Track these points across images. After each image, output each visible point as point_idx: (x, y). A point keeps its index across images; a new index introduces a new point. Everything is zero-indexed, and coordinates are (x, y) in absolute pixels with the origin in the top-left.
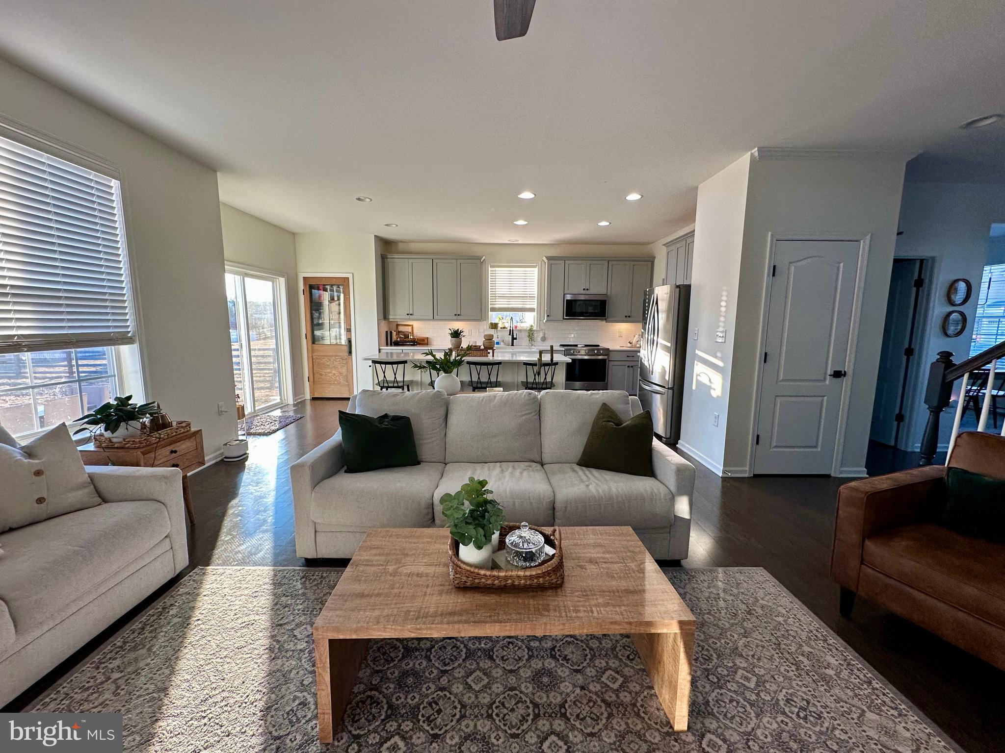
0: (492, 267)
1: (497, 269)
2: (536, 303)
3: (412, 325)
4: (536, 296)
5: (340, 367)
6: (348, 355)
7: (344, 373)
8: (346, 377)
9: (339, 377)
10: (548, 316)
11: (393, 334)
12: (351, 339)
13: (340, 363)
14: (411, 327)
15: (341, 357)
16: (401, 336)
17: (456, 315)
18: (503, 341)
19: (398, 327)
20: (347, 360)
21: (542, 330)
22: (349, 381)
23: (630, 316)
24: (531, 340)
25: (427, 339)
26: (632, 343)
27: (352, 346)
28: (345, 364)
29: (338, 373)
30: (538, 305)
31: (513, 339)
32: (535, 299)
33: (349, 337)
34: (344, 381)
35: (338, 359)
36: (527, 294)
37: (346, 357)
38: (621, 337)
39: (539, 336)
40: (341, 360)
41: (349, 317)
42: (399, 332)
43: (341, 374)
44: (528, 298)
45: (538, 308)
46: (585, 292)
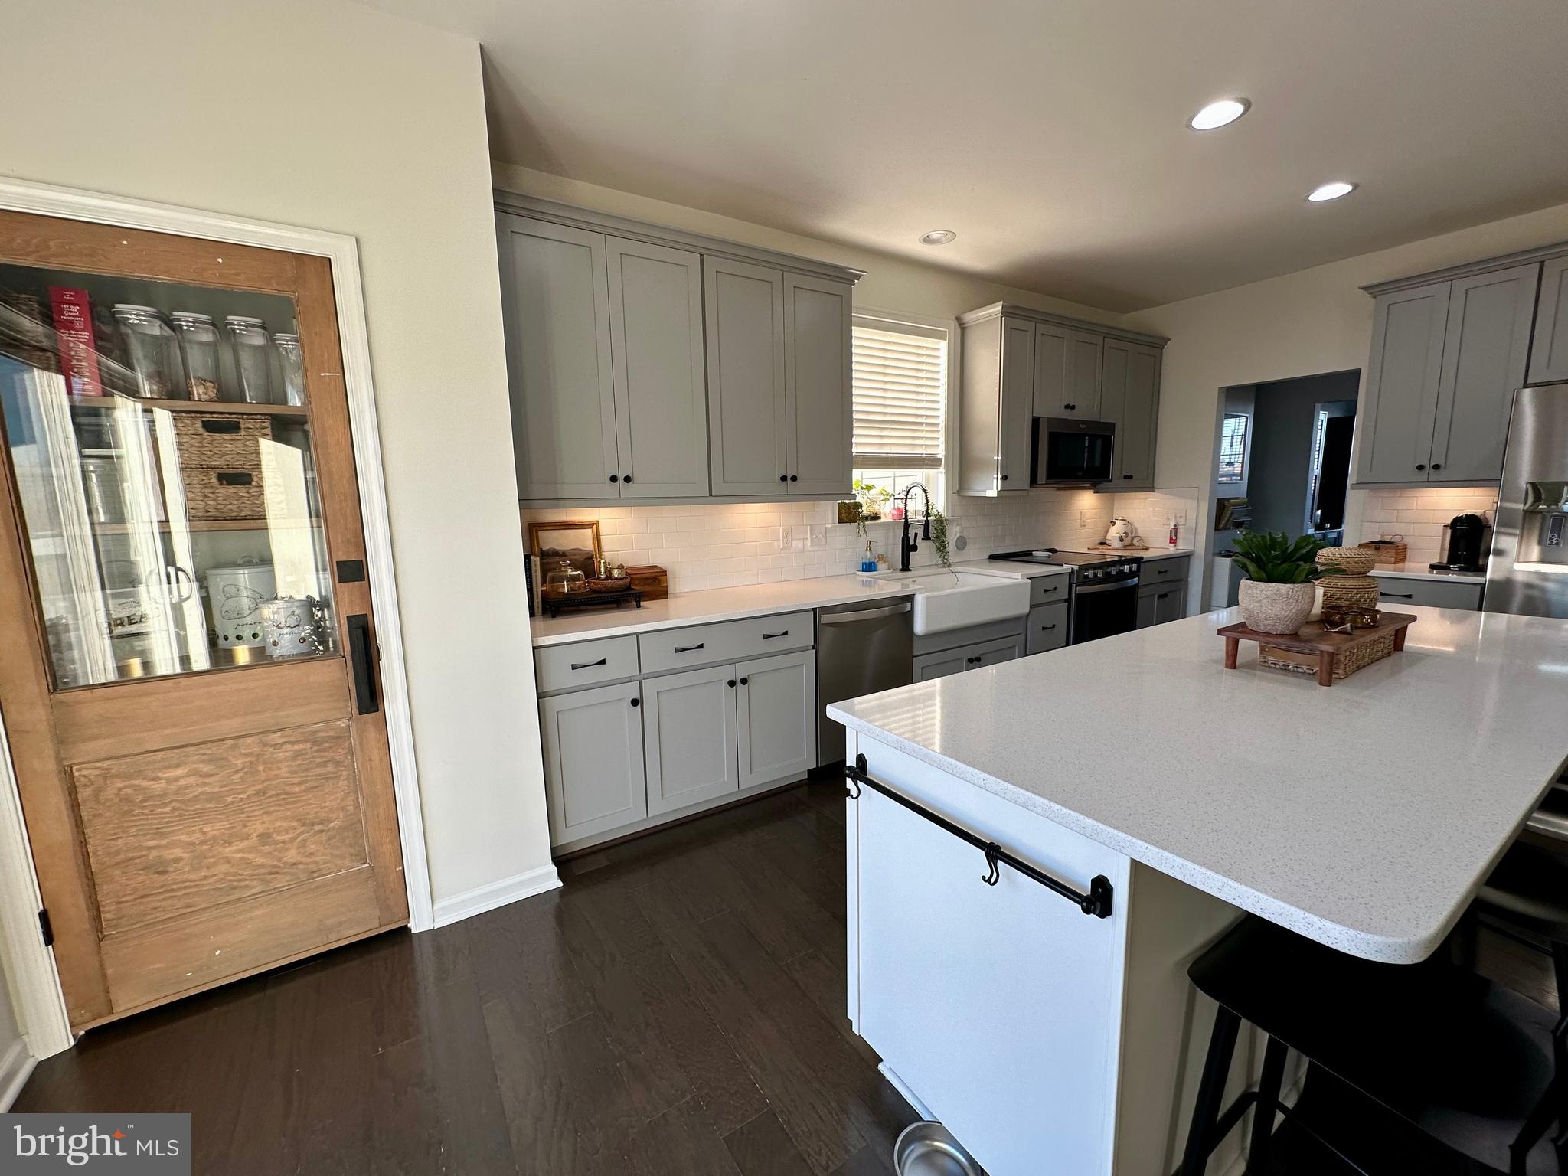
2: (942, 442)
3: (597, 524)
4: (942, 420)
5: (303, 787)
6: (356, 711)
7: (333, 816)
8: (351, 834)
9: (304, 844)
10: (1004, 478)
11: (533, 565)
12: (370, 618)
13: (299, 765)
14: (590, 530)
15: (308, 729)
16: (570, 572)
17: (784, 478)
18: (881, 558)
19: (540, 533)
20: (354, 740)
21: (957, 520)
22: (374, 850)
23: (1131, 477)
24: (942, 549)
25: (664, 573)
26: (1108, 542)
27: (379, 660)
28: (337, 763)
29: (294, 824)
30: (948, 450)
31: (908, 548)
32: (938, 431)
33: (358, 612)
34: (342, 857)
35: (289, 746)
36: (922, 416)
37: (343, 724)
38: (1084, 526)
39: (952, 535)
40: (309, 745)
41: (345, 500)
42: (544, 555)
43: (313, 824)
44: (924, 427)
45: (947, 456)
46: (1068, 415)
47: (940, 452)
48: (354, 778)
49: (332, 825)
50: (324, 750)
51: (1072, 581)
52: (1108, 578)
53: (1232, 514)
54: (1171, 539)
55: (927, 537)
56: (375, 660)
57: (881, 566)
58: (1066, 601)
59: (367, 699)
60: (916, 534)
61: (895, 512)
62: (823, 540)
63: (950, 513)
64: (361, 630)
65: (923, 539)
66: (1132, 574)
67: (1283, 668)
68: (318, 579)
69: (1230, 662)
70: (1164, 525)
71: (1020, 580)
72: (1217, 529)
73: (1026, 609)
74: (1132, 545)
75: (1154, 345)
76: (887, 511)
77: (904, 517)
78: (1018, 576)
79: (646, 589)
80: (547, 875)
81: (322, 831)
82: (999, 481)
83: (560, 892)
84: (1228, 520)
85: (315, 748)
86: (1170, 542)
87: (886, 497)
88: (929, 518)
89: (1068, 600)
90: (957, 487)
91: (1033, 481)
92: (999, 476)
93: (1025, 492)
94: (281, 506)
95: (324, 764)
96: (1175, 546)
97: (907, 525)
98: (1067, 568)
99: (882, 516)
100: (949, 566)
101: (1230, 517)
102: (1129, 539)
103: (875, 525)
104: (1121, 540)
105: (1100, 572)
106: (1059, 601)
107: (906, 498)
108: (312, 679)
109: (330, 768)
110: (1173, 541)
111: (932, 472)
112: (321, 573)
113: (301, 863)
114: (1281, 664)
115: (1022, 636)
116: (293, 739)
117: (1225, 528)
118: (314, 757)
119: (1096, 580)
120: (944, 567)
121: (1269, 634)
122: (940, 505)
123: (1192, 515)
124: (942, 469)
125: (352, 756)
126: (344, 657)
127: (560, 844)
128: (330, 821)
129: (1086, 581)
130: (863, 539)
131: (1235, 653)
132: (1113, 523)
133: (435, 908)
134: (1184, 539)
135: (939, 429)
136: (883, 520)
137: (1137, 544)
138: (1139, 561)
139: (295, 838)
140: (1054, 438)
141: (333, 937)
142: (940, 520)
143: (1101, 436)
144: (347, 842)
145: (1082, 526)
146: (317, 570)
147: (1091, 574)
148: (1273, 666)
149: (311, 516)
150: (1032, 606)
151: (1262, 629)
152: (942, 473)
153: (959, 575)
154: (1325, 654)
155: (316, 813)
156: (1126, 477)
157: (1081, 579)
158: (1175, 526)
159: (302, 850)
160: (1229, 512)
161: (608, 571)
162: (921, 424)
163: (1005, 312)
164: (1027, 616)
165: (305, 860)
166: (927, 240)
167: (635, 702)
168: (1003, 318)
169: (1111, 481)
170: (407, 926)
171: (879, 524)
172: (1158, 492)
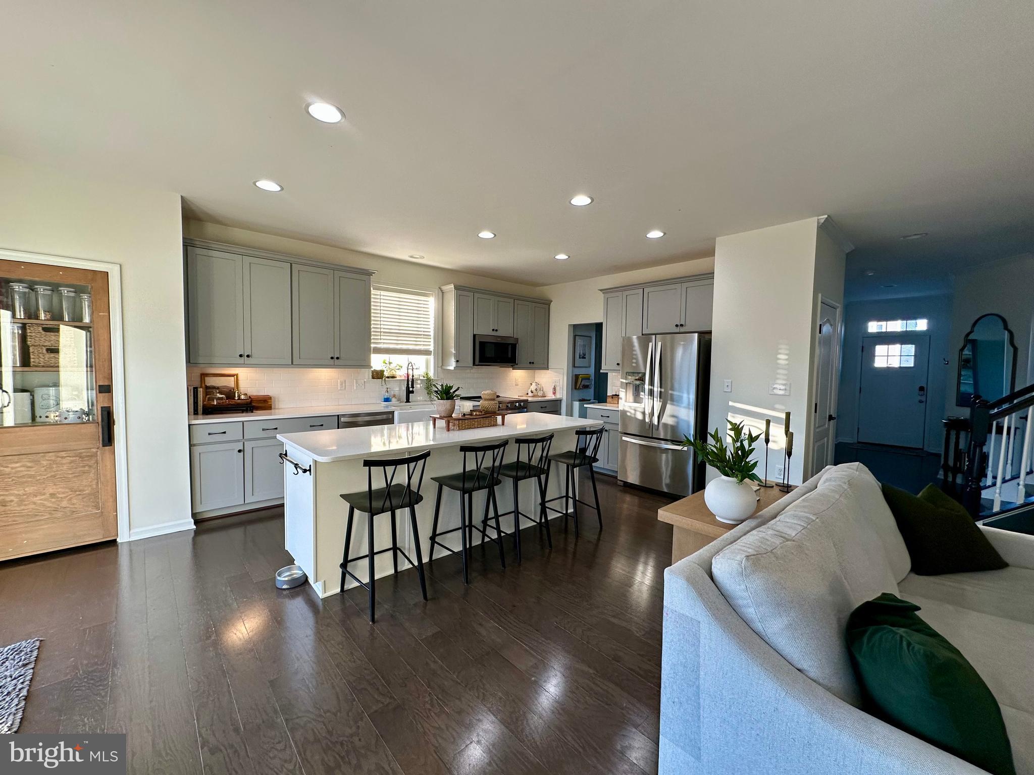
0: (376, 289)
1: (383, 293)
2: (432, 343)
3: (237, 375)
4: (432, 334)
5: (73, 475)
6: (101, 445)
7: (86, 488)
8: (93, 497)
9: (70, 499)
10: (458, 362)
11: (199, 392)
12: (111, 408)
13: (72, 466)
14: (233, 378)
15: (79, 451)
16: (219, 395)
17: (332, 358)
18: (394, 396)
19: (206, 378)
20: (99, 458)
21: (439, 380)
22: (104, 505)
23: (533, 363)
24: (429, 392)
25: (270, 398)
26: (529, 393)
27: (114, 425)
28: (90, 466)
29: (67, 490)
30: (434, 347)
31: (409, 392)
32: (430, 338)
33: (106, 405)
34: (88, 506)
35: (68, 458)
36: (421, 331)
37: (94, 450)
40: (77, 458)
41: (105, 361)
42: (207, 388)
43: (76, 491)
44: (422, 336)
45: (435, 350)
46: (494, 333)
47: (431, 348)
48: (97, 473)
49: (84, 492)
50: (85, 461)
53: (583, 382)
54: (553, 391)
56: (112, 424)
57: (394, 400)
59: (107, 439)
61: (406, 375)
62: (363, 386)
63: (436, 376)
64: (106, 412)
68: (88, 393)
70: (551, 386)
72: (575, 389)
74: (537, 395)
75: (547, 303)
76: (401, 374)
79: (260, 405)
80: (190, 523)
81: (79, 495)
82: (455, 364)
83: (195, 531)
84: (581, 385)
85: (80, 459)
87: (399, 368)
88: (425, 378)
90: (439, 365)
91: (474, 364)
92: (455, 361)
93: (471, 368)
94: (75, 362)
95: (84, 467)
99: (396, 376)
101: (581, 383)
102: (536, 393)
103: (392, 380)
104: (532, 392)
108: (82, 431)
109: (87, 468)
110: (554, 393)
111: (426, 357)
112: (89, 391)
113: (68, 507)
116: (70, 455)
117: (579, 388)
118: (80, 463)
120: (429, 401)
123: (561, 381)
124: (432, 356)
125: (97, 464)
126: (98, 423)
127: (197, 512)
128: (84, 491)
130: (385, 387)
133: (131, 532)
134: (558, 391)
136: (398, 378)
137: (541, 394)
139: (67, 497)
140: (483, 344)
141: (80, 540)
143: (512, 344)
144: (91, 500)
146: (88, 390)
149: (87, 367)
155: (78, 487)
156: (530, 363)
158: (555, 386)
159: (70, 502)
160: (579, 381)
161: (239, 396)
162: (420, 334)
163: (456, 288)
165: (71, 506)
166: (411, 257)
167: (240, 451)
168: (456, 290)
169: (517, 364)
170: (116, 539)
171: (395, 380)
172: (551, 371)
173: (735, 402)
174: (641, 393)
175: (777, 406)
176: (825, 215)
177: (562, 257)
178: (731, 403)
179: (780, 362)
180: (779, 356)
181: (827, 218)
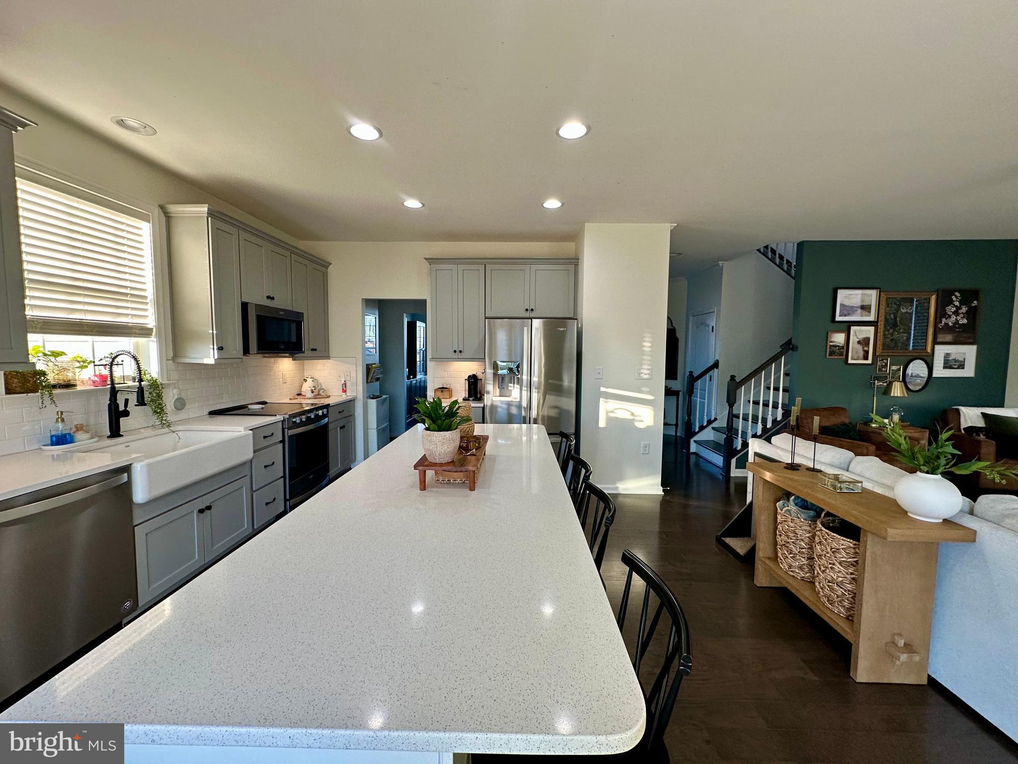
2: (151, 312)
10: (220, 349)
18: (79, 428)
21: (174, 384)
23: (315, 350)
24: (159, 410)
26: (302, 393)
30: (158, 320)
31: (116, 415)
32: (147, 303)
38: (286, 383)
39: (169, 398)
44: (128, 298)
45: (158, 327)
46: (269, 303)
47: (150, 320)
51: (284, 427)
52: (309, 421)
53: (374, 373)
54: (343, 390)
55: (141, 402)
57: (80, 436)
58: (281, 442)
60: (127, 401)
61: (96, 379)
63: (165, 376)
65: (136, 405)
66: (324, 416)
67: (448, 482)
69: (422, 487)
70: (338, 381)
71: (243, 432)
72: (367, 382)
73: (251, 455)
74: (319, 394)
75: (326, 265)
76: (85, 377)
77: (109, 382)
78: (241, 429)
82: (216, 351)
84: (372, 377)
86: (343, 392)
87: (84, 364)
88: (142, 383)
89: (283, 441)
90: (171, 354)
91: (246, 351)
92: (215, 347)
93: (240, 360)
96: (346, 394)
97: (114, 392)
98: (279, 418)
99: (78, 383)
100: (169, 426)
101: (373, 375)
102: (317, 392)
103: (69, 393)
104: (313, 392)
105: (304, 418)
106: (276, 444)
107: (112, 364)
110: (344, 391)
111: (142, 340)
114: (446, 480)
115: (248, 477)
117: (371, 382)
119: (302, 424)
120: (163, 428)
121: (441, 465)
122: (153, 369)
123: (353, 374)
124: (153, 338)
129: (295, 425)
131: (424, 480)
132: (306, 381)
134: (350, 389)
135: (148, 301)
136: (79, 388)
137: (322, 394)
138: (327, 406)
140: (260, 319)
142: (154, 385)
143: (294, 320)
145: (284, 383)
147: (298, 420)
148: (443, 482)
150: (255, 452)
151: (438, 461)
152: (153, 341)
153: (180, 434)
154: (471, 472)
156: (312, 350)
157: (291, 424)
158: (345, 381)
160: (372, 372)
162: (126, 294)
163: (210, 213)
164: (251, 461)
166: (121, 123)
168: (209, 218)
169: (304, 353)
171: (73, 392)
172: (332, 360)
173: (606, 387)
174: (510, 385)
175: (644, 389)
176: (675, 223)
177: (413, 203)
178: (602, 389)
179: (645, 349)
180: (645, 344)
181: (675, 226)
